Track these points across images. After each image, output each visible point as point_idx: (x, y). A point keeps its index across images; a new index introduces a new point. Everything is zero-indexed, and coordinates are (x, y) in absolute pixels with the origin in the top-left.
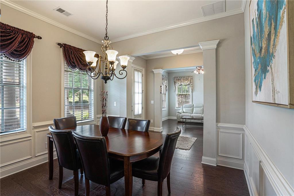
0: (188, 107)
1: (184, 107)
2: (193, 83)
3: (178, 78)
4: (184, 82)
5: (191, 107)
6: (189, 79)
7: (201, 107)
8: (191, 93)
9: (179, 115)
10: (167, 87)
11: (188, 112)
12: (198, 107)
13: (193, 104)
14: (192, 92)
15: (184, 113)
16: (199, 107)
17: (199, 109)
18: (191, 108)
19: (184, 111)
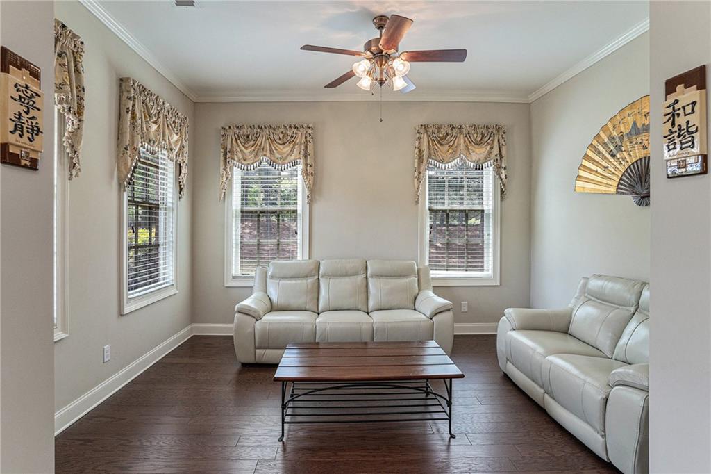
0: (292, 277)
1: (272, 277)
2: (315, 159)
3: (245, 131)
4: (272, 152)
5: (306, 277)
6: (300, 138)
7: (356, 274)
8: (307, 206)
9: (250, 330)
10: (184, 170)
11: (294, 302)
12: (341, 275)
13: (316, 257)
14: (310, 203)
15: (273, 308)
16: (347, 275)
17: (346, 284)
18: (310, 281)
19: (274, 299)
